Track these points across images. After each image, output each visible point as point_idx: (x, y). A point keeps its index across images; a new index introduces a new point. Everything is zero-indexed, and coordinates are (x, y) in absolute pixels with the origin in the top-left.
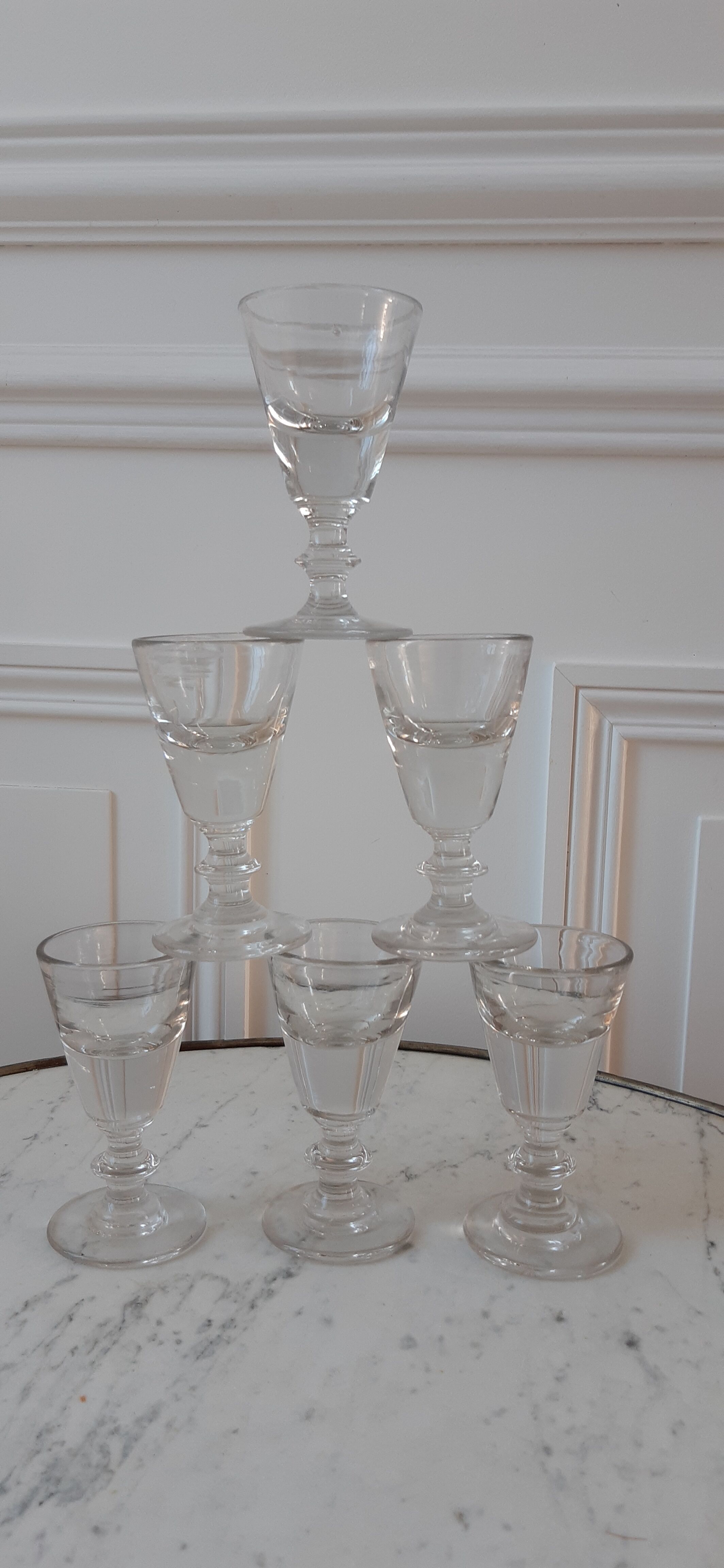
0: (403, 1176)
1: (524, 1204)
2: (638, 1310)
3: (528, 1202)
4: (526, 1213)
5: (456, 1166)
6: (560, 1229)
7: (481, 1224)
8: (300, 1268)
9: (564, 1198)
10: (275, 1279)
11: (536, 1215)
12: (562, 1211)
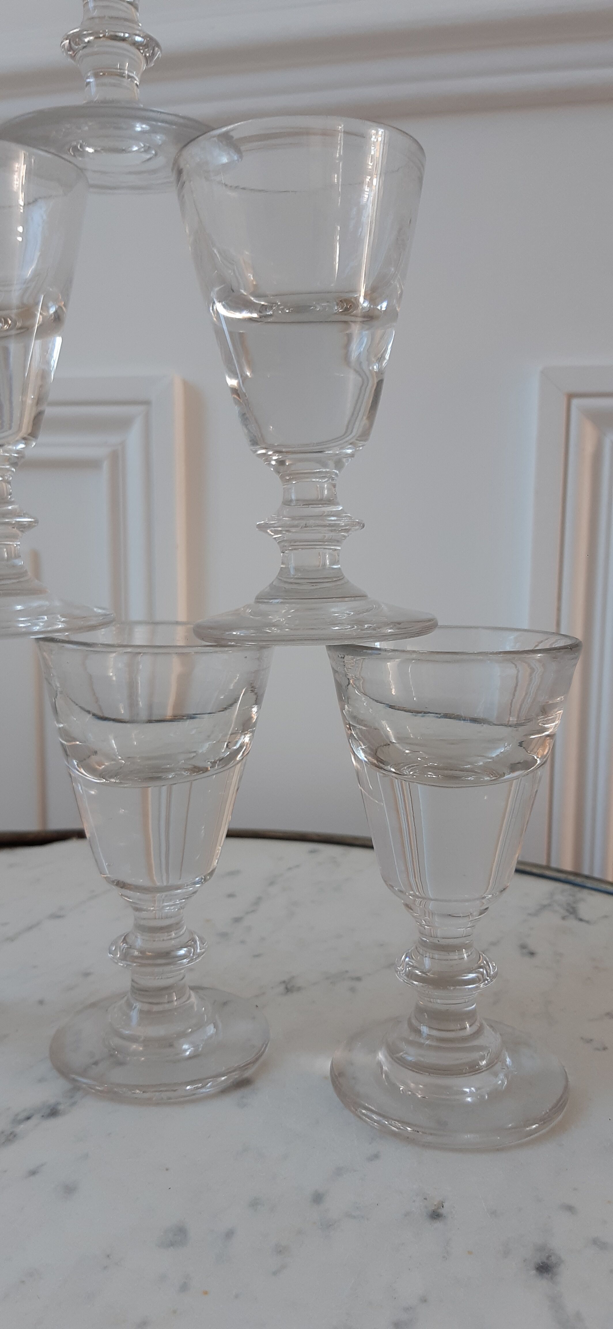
0: (282, 988)
1: (419, 1032)
2: (570, 1209)
3: (424, 1029)
4: (421, 1045)
5: (358, 979)
6: (473, 1069)
7: (360, 1057)
8: (74, 1104)
9: (482, 1025)
10: (28, 1118)
11: (438, 1048)
12: (476, 1043)
